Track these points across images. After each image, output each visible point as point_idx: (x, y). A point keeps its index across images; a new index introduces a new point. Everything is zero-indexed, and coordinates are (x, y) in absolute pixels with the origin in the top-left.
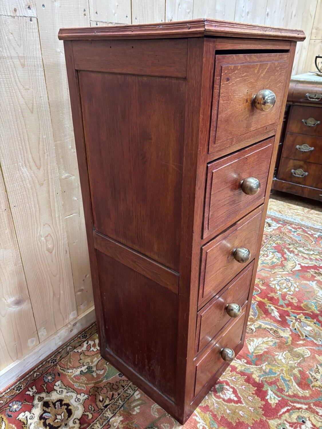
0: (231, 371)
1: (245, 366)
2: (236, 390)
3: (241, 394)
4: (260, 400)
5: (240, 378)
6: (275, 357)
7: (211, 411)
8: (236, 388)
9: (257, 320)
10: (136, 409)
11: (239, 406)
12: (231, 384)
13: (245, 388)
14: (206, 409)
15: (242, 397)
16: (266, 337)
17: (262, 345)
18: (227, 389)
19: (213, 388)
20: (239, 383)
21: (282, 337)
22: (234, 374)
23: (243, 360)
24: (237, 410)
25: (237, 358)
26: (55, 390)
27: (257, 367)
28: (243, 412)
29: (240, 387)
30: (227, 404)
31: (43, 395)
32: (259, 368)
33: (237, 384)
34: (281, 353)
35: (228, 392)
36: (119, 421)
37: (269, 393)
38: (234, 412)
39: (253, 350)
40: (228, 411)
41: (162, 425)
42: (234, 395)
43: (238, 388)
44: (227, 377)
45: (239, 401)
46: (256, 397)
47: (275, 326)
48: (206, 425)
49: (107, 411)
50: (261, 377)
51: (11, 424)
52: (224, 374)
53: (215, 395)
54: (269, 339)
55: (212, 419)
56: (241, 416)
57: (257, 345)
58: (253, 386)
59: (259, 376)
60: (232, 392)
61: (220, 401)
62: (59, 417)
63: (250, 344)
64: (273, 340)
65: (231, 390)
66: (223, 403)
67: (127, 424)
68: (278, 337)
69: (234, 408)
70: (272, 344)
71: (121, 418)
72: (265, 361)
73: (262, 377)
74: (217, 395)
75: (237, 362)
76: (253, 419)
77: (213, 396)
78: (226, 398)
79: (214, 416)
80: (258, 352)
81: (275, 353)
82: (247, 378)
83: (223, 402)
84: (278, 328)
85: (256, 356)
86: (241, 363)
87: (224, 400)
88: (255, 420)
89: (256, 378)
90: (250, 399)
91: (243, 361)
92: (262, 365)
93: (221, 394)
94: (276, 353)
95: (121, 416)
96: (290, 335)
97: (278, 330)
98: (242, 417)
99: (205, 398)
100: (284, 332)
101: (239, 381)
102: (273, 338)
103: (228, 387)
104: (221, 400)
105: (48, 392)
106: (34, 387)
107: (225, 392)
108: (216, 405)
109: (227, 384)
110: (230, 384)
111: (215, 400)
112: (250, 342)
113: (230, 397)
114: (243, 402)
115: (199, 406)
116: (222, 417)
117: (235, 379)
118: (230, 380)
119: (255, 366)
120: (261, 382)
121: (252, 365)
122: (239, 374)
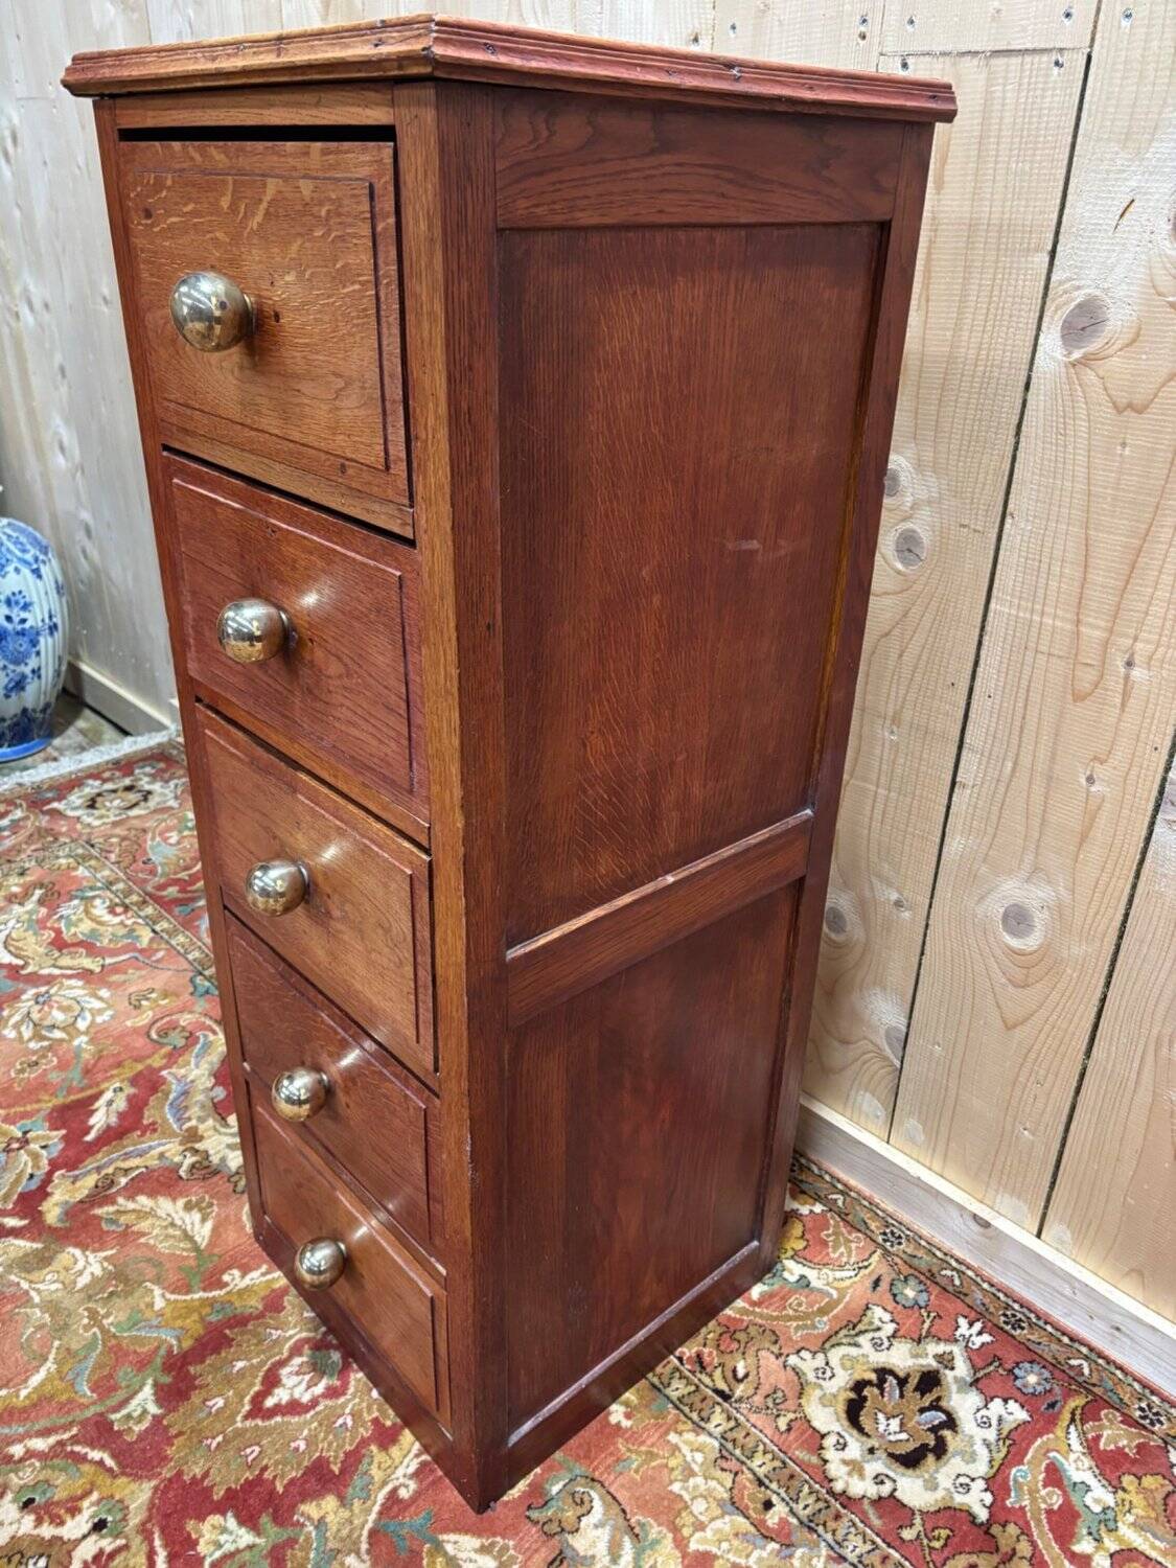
0: (376, 1421)
1: (384, 1483)
2: (299, 1414)
3: (278, 1426)
4: (233, 1486)
5: (340, 1446)
7: (260, 1316)
8: (308, 1416)
11: (243, 1406)
12: (326, 1406)
13: (297, 1449)
14: (273, 1305)
15: (267, 1423)
18: (316, 1385)
19: (334, 1342)
20: (322, 1436)
22: (361, 1430)
23: (413, 1485)
24: (231, 1392)
25: (423, 1464)
27: (365, 1533)
28: (218, 1409)
29: (306, 1432)
30: (265, 1369)
32: (357, 1542)
33: (320, 1424)
35: (304, 1385)
37: (243, 1531)
38: (229, 1381)
39: (449, 1548)
40: (240, 1365)
42: (284, 1402)
43: (306, 1423)
44: (357, 1400)
45: (257, 1410)
46: (248, 1475)
48: (228, 1293)
50: (316, 1527)
52: (375, 1394)
53: (307, 1341)
55: (239, 1311)
56: (209, 1400)
58: (292, 1482)
59: (321, 1524)
60: (297, 1397)
61: (281, 1349)
63: (483, 1550)
65: (306, 1398)
66: (271, 1357)
69: (243, 1384)
73: (314, 1534)
74: (306, 1346)
75: (411, 1455)
76: (180, 1434)
77: (304, 1335)
78: (284, 1372)
79: (240, 1321)
82: (332, 1472)
83: (277, 1358)
85: (416, 1553)
86: (400, 1472)
87: (282, 1363)
88: (175, 1442)
89: (318, 1504)
90: (248, 1451)
91: (407, 1487)
92: (366, 1557)
93: (305, 1359)
98: (205, 1401)
99: (308, 1308)
101: (331, 1437)
103: (319, 1389)
104: (286, 1354)
107: (307, 1377)
108: (276, 1334)
109: (332, 1393)
110: (329, 1403)
111: (291, 1337)
112: (495, 1558)
113: (284, 1386)
114: (248, 1423)
115: (292, 1288)
116: (229, 1342)
117: (341, 1426)
118: (344, 1406)
119: (369, 1525)
120: (295, 1518)
121: (380, 1513)
122: (357, 1447)
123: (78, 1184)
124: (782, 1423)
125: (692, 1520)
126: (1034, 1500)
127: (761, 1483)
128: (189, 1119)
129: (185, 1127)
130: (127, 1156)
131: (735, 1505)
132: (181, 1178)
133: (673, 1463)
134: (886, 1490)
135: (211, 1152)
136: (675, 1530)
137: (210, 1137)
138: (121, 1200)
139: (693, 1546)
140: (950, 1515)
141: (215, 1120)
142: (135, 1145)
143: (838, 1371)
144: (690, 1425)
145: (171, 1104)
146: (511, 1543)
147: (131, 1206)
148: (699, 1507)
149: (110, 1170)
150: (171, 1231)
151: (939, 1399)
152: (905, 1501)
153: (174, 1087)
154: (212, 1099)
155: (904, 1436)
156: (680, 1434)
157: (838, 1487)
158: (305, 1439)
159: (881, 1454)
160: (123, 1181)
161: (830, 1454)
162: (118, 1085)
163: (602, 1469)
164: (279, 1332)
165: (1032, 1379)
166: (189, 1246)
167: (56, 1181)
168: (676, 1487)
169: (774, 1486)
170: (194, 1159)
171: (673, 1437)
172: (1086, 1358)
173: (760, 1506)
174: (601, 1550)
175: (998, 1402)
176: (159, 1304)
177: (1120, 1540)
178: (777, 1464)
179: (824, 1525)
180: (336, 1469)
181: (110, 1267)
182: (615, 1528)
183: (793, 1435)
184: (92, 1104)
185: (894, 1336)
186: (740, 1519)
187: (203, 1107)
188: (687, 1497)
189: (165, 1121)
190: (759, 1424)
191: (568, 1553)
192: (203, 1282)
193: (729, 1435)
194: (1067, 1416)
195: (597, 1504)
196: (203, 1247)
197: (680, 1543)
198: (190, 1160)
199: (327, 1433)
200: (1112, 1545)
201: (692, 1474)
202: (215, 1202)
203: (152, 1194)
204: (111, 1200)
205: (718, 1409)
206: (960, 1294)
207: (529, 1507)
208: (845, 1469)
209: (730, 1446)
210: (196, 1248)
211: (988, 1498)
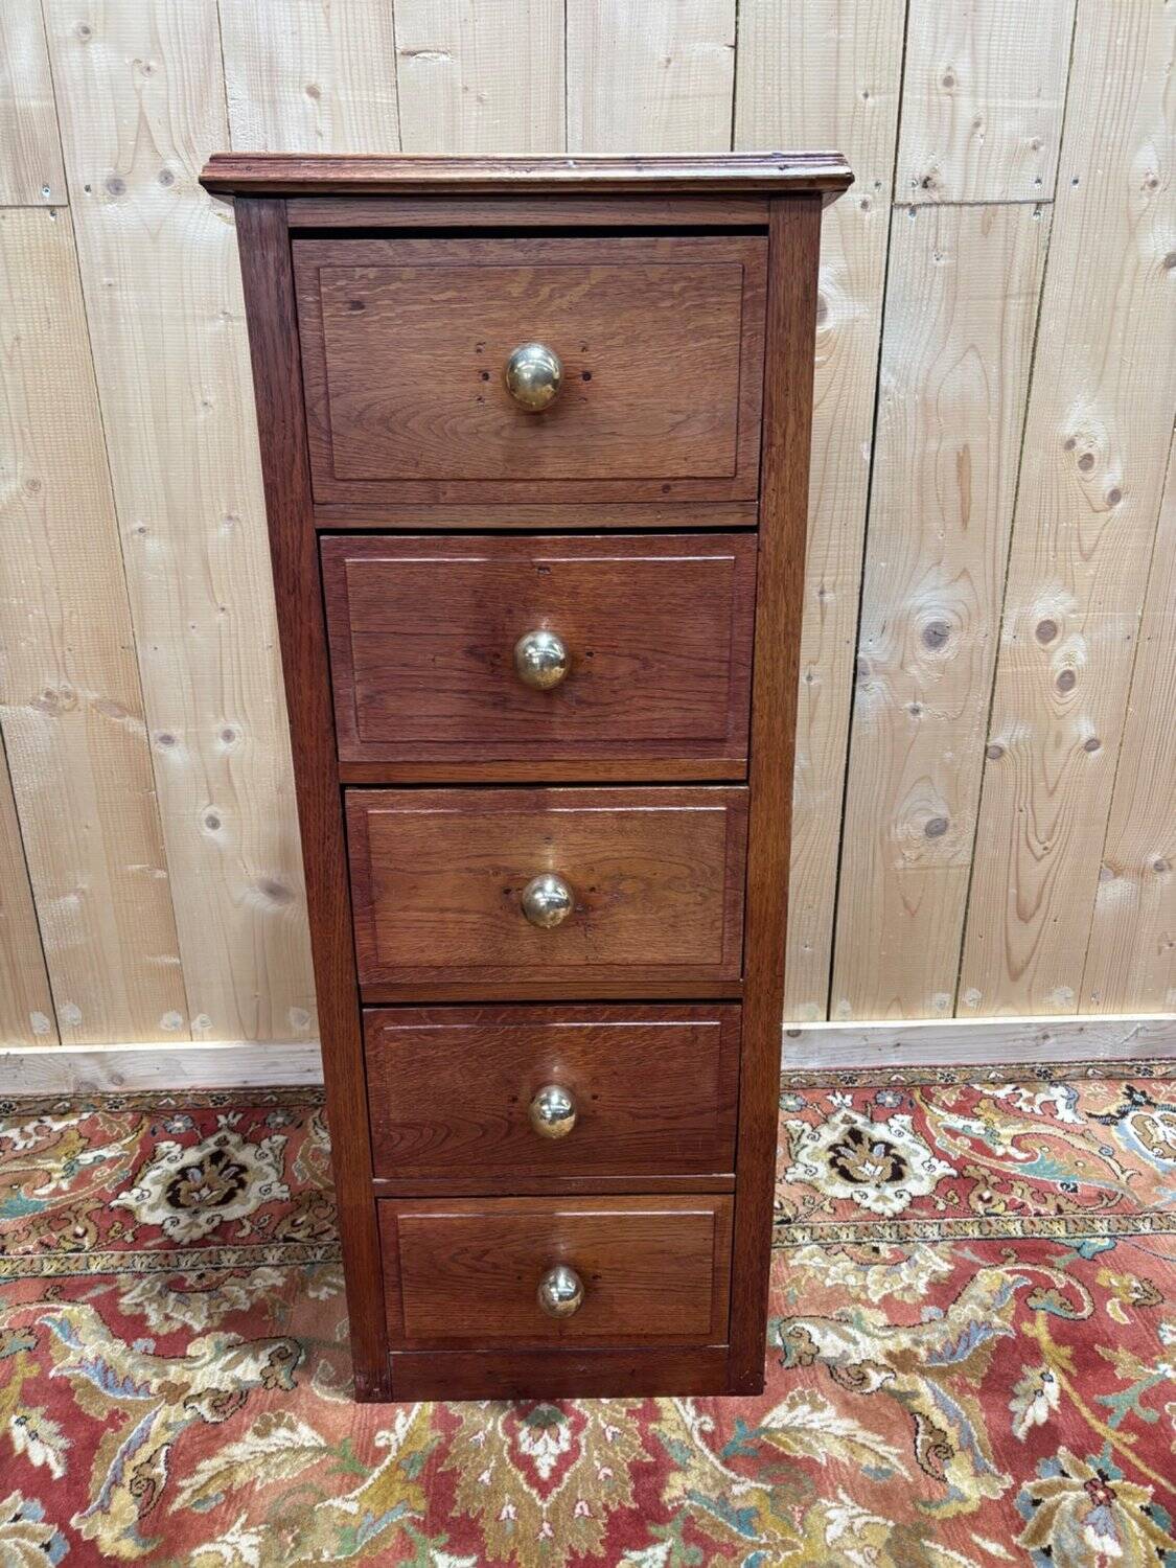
0: (630, 1413)
1: (690, 1435)
2: (575, 1459)
3: (573, 1479)
4: (603, 1537)
5: (631, 1446)
6: (824, 1501)
7: (450, 1439)
8: (584, 1452)
9: (923, 1372)
10: (326, 1289)
11: (530, 1494)
12: (586, 1437)
14: (448, 1424)
15: (563, 1485)
16: (879, 1433)
17: (829, 1440)
18: (559, 1434)
19: (530, 1401)
20: (611, 1454)
21: (944, 1480)
22: (629, 1425)
23: (706, 1419)
24: (507, 1497)
25: (695, 1403)
26: (259, 1146)
27: (721, 1468)
28: (516, 1513)
29: (597, 1464)
30: (508, 1460)
31: (234, 1138)
32: (725, 1478)
33: (599, 1449)
34: (859, 1510)
35: (552, 1444)
36: (270, 1282)
37: (650, 1551)
38: (493, 1493)
39: (774, 1425)
40: (485, 1477)
41: (322, 1361)
42: (554, 1464)
43: (589, 1457)
44: (600, 1415)
45: (544, 1488)
46: (601, 1522)
47: (970, 1435)
48: (399, 1449)
49: (278, 1248)
50: (690, 1498)
51: (138, 1146)
52: (605, 1401)
53: (509, 1419)
54: (882, 1449)
55: (427, 1451)
56: (499, 1516)
57: (815, 1425)
58: (635, 1495)
59: (689, 1494)
60: (558, 1452)
61: (500, 1440)
62: (205, 1192)
63: (792, 1406)
64: (893, 1460)
65: (565, 1446)
66: (501, 1450)
67: (274, 1303)
68: (926, 1467)
69: (507, 1484)
70: (873, 1466)
71: (280, 1282)
72: (772, 1479)
73: (694, 1503)
74: (515, 1422)
75: (680, 1407)
76: (513, 1554)
77: (501, 1418)
78: (525, 1449)
79: (442, 1453)
80: (785, 1445)
81: (840, 1491)
82: (649, 1463)
83: (506, 1447)
84: (968, 1445)
85: (763, 1446)
86: (689, 1420)
87: (514, 1446)
88: (518, 1559)
89: (671, 1486)
90: (578, 1511)
91: (705, 1422)
92: (742, 1479)
93: (526, 1429)
94: (842, 1496)
95: (285, 1276)
96: (983, 1498)
97: (958, 1455)
98: (497, 1519)
99: (479, 1402)
100: (976, 1474)
102: (900, 1457)
103: (565, 1433)
104: (509, 1440)
105: (245, 1141)
106: (239, 1116)
107: (546, 1435)
108: (481, 1436)
110: (584, 1434)
111: (494, 1428)
112: (804, 1403)
113: (538, 1456)
114: (551, 1498)
115: (445, 1403)
116: (454, 1473)
117: (613, 1437)
118: (597, 1426)
119: (717, 1463)
120: (670, 1508)
121: (713, 1450)
122: (642, 1435)
123: (113, 1509)
124: (827, 1209)
125: (858, 1289)
126: (959, 1148)
127: (860, 1244)
128: (147, 1382)
129: (153, 1388)
130: (130, 1453)
131: (863, 1265)
132: (217, 1423)
133: (811, 1273)
134: (907, 1197)
135: (214, 1386)
136: (857, 1300)
137: (193, 1379)
138: (183, 1483)
139: (876, 1300)
140: (942, 1183)
141: (173, 1364)
142: (121, 1442)
143: (814, 1164)
144: (792, 1250)
145: (106, 1387)
146: (800, 1388)
147: (201, 1479)
148: (851, 1280)
149: (130, 1475)
150: (274, 1460)
151: (870, 1140)
152: (920, 1194)
153: (84, 1375)
154: (145, 1353)
155: (880, 1168)
156: (793, 1258)
157: (889, 1214)
158: (603, 1467)
159: (883, 1184)
160: (161, 1470)
161: (865, 1203)
162: (14, 1418)
163: (784, 1309)
164: (481, 1433)
165: (889, 1099)
166: (310, 1455)
167: (84, 1527)
168: (829, 1282)
169: (865, 1239)
170: (206, 1403)
171: (792, 1263)
172: (895, 1073)
173: (874, 1254)
174: (842, 1345)
175: (891, 1121)
176: (353, 1508)
177: (1006, 1137)
178: (853, 1229)
179: (908, 1235)
180: (649, 1459)
181: (262, 1527)
182: (832, 1328)
183: (840, 1210)
184: (12, 1450)
185: (814, 1129)
186: (875, 1267)
187: (145, 1365)
188: (840, 1282)
189: (118, 1402)
190: (819, 1219)
191: (832, 1363)
192: (365, 1462)
193: (816, 1236)
194: (922, 1104)
195: (808, 1327)
196: (323, 1444)
197: (868, 1304)
198: (204, 1408)
199: (612, 1448)
200: (1008, 1141)
201: (827, 1270)
202: (281, 1411)
203: (209, 1453)
204: (172, 1491)
205: (792, 1230)
206: (812, 1086)
207: (781, 1363)
208: (880, 1204)
209: (822, 1241)
210: (320, 1450)
211: (944, 1163)
